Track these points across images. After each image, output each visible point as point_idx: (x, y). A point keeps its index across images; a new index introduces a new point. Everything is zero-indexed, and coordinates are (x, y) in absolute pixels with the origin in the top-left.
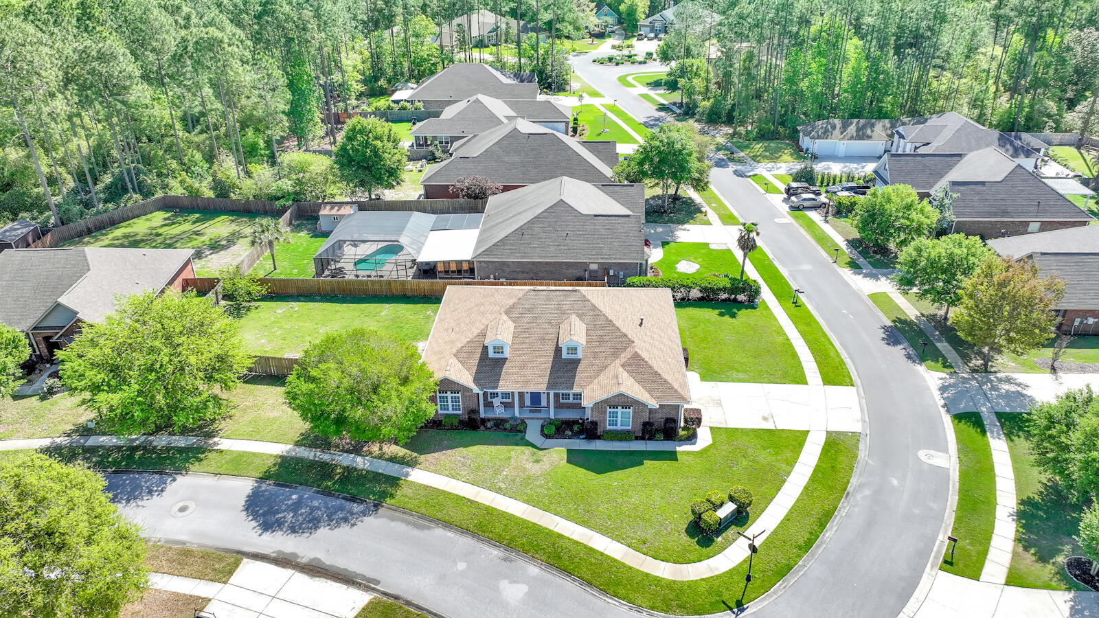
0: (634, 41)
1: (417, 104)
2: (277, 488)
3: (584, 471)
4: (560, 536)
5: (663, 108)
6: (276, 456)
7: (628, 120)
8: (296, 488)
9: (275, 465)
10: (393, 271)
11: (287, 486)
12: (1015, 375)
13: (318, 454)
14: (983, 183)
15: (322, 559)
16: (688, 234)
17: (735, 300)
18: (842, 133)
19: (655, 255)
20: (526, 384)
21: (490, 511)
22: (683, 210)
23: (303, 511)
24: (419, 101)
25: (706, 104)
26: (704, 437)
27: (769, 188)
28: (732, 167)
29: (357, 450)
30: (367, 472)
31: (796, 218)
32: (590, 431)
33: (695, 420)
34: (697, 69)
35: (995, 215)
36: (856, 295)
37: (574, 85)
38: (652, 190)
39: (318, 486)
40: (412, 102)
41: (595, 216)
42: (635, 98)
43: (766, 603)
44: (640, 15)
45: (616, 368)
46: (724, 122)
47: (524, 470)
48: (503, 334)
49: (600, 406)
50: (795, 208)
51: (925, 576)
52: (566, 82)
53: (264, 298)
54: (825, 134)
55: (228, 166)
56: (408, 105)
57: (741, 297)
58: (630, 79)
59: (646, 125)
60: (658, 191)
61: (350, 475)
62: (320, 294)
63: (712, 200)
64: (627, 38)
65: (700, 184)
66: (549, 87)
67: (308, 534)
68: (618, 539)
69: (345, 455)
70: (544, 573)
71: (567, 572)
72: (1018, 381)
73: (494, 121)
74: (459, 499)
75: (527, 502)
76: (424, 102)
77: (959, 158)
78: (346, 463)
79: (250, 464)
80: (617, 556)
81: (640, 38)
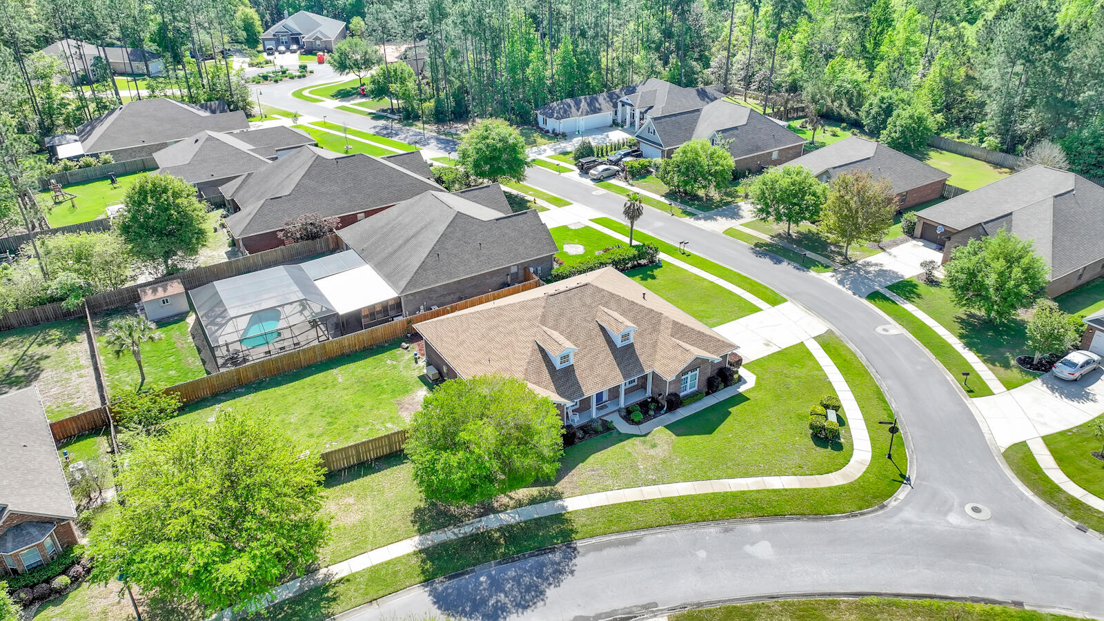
1: (103, 157)
2: (455, 581)
3: (697, 436)
4: (743, 493)
5: (377, 116)
6: (415, 553)
8: (472, 571)
9: (424, 561)
11: (463, 574)
12: (868, 259)
13: (456, 530)
14: (736, 128)
15: (583, 615)
17: (639, 265)
18: (578, 110)
20: (604, 382)
21: (669, 501)
23: (509, 586)
24: (107, 153)
25: (430, 105)
26: (748, 375)
27: (556, 168)
29: (488, 510)
30: (525, 522)
31: (603, 187)
33: (739, 362)
34: (402, 73)
35: (751, 151)
36: (712, 234)
39: (495, 558)
40: (96, 156)
41: (497, 220)
42: (338, 112)
43: (915, 467)
45: (668, 340)
46: (452, 120)
47: (653, 457)
48: (565, 342)
50: (598, 180)
51: (969, 406)
53: (182, 410)
54: (566, 114)
56: (92, 160)
57: (643, 262)
58: (307, 94)
61: (513, 533)
62: (241, 386)
67: (542, 603)
68: (781, 473)
69: (484, 519)
70: (765, 525)
71: (778, 516)
72: (874, 262)
74: (633, 504)
75: (685, 481)
76: (112, 152)
77: (697, 113)
78: (496, 525)
79: (395, 573)
80: (797, 486)
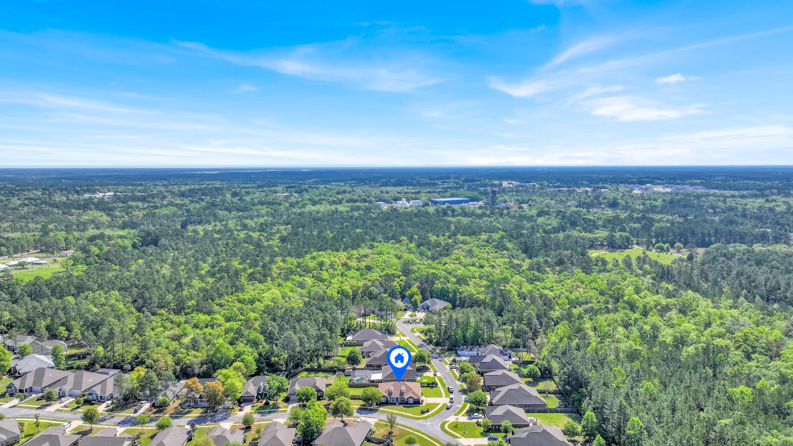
0: (417, 313)
3: (406, 409)
5: (424, 341)
7: (413, 345)
10: (365, 382)
16: (426, 374)
17: (434, 386)
18: (466, 350)
19: (419, 378)
20: (396, 396)
22: (425, 369)
24: (355, 340)
25: (435, 340)
26: (424, 404)
27: (446, 363)
28: (439, 359)
30: (373, 409)
32: (407, 403)
33: (423, 401)
37: (398, 332)
38: (418, 365)
40: (353, 341)
42: (416, 337)
44: (419, 302)
45: (410, 393)
48: (392, 388)
49: (408, 399)
50: (451, 368)
52: (395, 332)
54: (463, 350)
55: (321, 361)
58: (415, 330)
59: (419, 347)
60: (420, 365)
61: (370, 409)
63: (432, 367)
64: (414, 311)
65: (429, 363)
66: (390, 334)
73: (379, 348)
74: (388, 411)
76: (357, 340)
81: (419, 311)
